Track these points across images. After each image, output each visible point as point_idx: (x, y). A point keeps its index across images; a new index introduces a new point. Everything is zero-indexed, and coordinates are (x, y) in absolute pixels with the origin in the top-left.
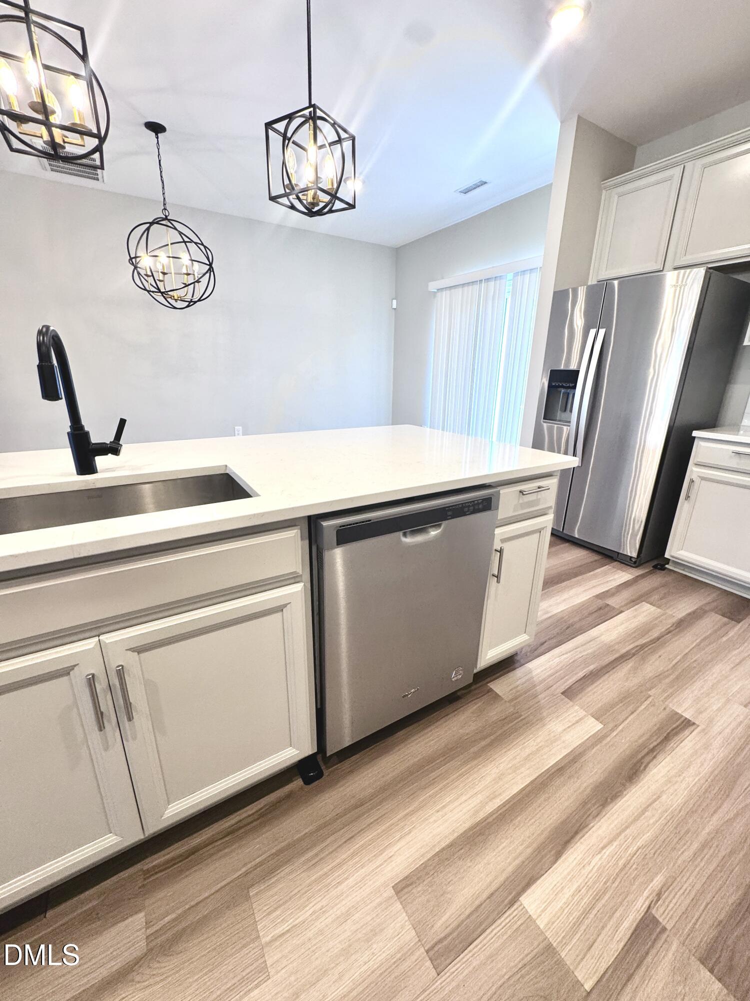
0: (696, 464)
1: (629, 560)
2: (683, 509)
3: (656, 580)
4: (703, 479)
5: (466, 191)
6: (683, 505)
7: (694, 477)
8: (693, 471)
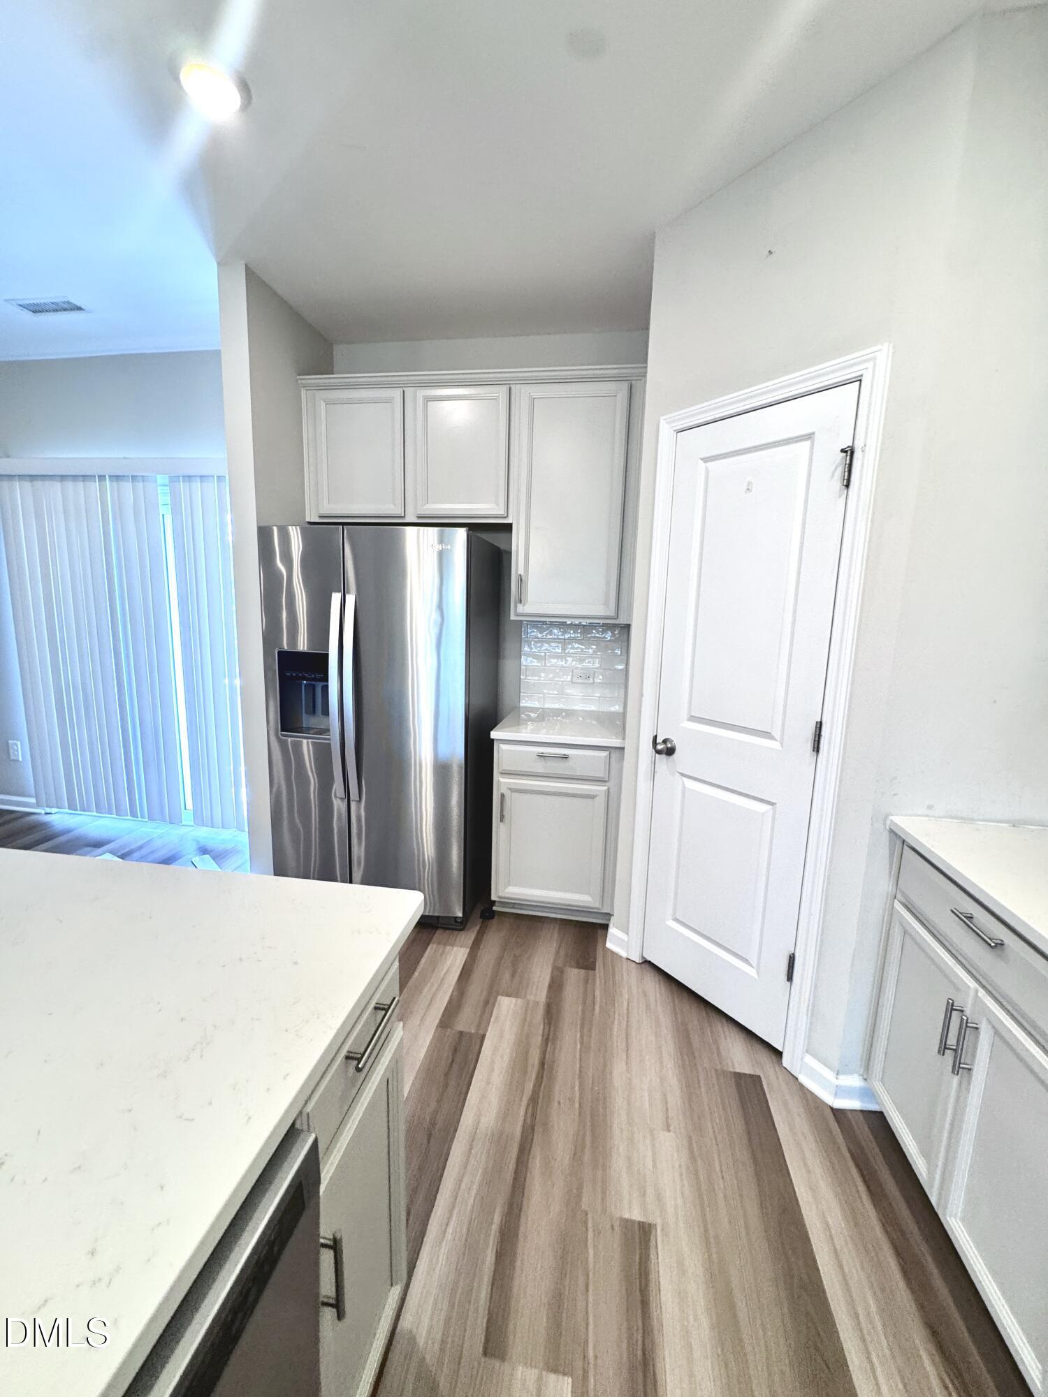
0: (501, 773)
1: (453, 922)
2: (500, 834)
3: (494, 941)
4: (513, 790)
5: (37, 309)
6: (498, 828)
7: (503, 790)
8: (501, 783)
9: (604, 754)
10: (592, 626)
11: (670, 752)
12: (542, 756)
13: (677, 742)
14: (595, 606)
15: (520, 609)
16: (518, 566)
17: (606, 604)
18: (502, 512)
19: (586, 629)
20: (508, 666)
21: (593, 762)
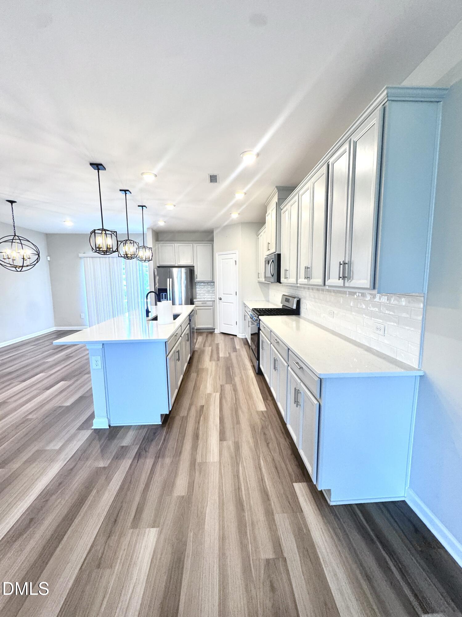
4: (198, 309)
9: (212, 302)
10: (209, 282)
11: (221, 299)
12: (202, 303)
13: (222, 298)
14: (209, 279)
15: (197, 280)
16: (196, 273)
17: (211, 278)
18: (192, 264)
19: (208, 283)
20: (194, 290)
21: (210, 303)
